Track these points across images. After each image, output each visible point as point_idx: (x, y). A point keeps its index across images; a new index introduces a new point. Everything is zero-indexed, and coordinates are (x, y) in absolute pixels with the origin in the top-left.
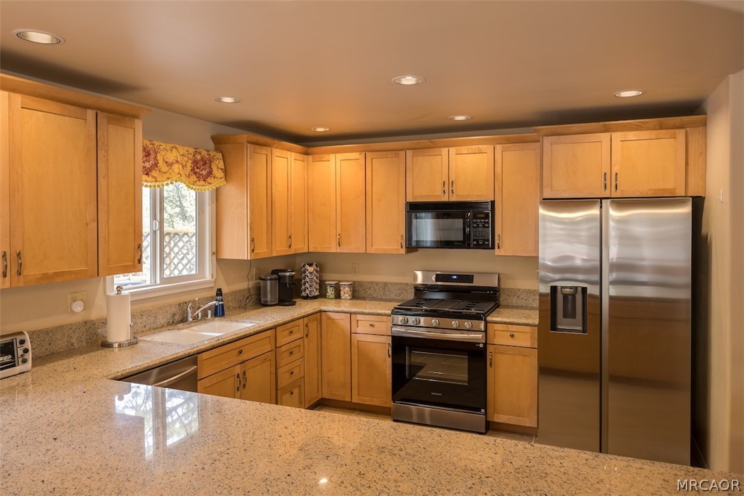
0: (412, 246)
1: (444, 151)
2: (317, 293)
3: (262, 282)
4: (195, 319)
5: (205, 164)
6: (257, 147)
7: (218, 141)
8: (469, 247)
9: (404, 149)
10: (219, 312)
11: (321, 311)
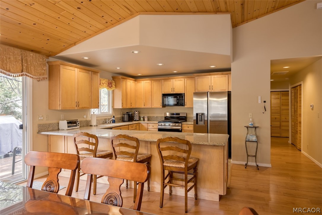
0: (164, 106)
1: (172, 80)
2: (138, 119)
3: (124, 115)
4: (108, 123)
5: (111, 84)
6: (123, 79)
7: (114, 78)
8: (178, 106)
9: (162, 80)
10: (114, 122)
11: (139, 123)
